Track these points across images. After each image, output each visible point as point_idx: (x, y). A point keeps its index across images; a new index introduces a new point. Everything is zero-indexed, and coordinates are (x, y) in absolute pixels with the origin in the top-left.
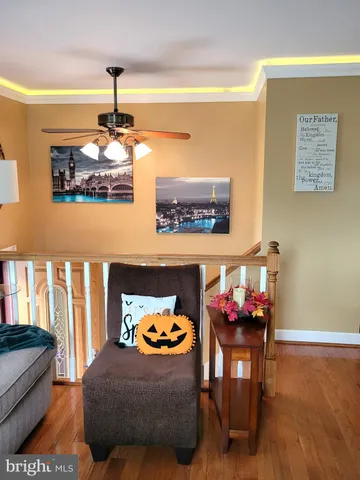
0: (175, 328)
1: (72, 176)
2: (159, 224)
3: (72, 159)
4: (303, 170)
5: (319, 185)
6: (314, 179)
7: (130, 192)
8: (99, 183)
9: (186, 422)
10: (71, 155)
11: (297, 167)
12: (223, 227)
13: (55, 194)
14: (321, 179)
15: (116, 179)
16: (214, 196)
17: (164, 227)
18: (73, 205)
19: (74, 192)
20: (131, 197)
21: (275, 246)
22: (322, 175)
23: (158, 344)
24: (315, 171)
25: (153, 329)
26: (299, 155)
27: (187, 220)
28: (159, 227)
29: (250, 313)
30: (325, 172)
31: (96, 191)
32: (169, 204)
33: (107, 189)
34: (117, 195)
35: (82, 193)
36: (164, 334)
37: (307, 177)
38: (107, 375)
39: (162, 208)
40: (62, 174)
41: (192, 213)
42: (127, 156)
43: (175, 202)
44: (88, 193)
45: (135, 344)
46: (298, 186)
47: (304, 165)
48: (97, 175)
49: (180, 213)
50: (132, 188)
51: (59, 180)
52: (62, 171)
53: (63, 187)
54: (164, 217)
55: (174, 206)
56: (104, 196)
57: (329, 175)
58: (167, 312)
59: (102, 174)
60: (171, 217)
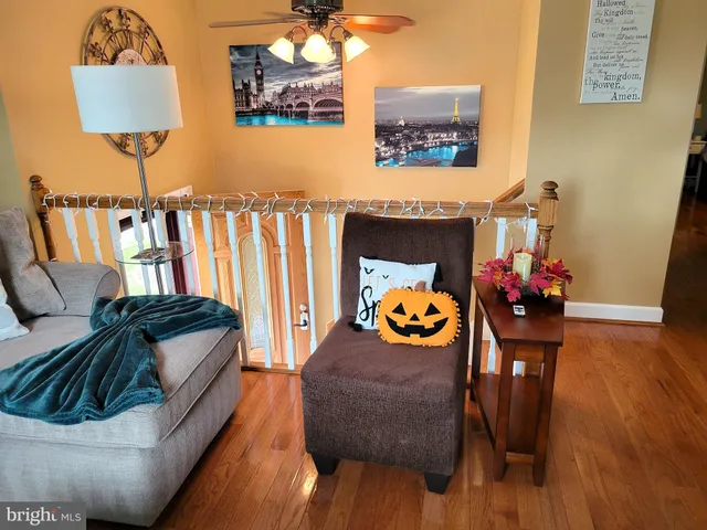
0: (432, 310)
1: (260, 89)
2: (379, 154)
3: (258, 63)
4: (595, 70)
5: (619, 92)
6: (612, 83)
7: (339, 109)
8: (297, 97)
9: (441, 441)
10: (258, 57)
11: (587, 64)
12: (468, 158)
13: (239, 114)
14: (623, 82)
15: (320, 91)
16: (456, 113)
17: (385, 159)
18: (262, 129)
19: (264, 111)
20: (340, 116)
21: (551, 189)
22: (626, 77)
23: (407, 331)
24: (615, 71)
25: (400, 310)
26: (590, 45)
27: (417, 148)
28: (379, 159)
29: (541, 290)
30: (630, 72)
31: (292, 110)
32: (393, 127)
33: (308, 106)
34: (321, 114)
35: (274, 113)
36: (415, 318)
37: (602, 81)
38: (333, 370)
39: (384, 131)
40: (247, 86)
41: (425, 138)
42: (334, 57)
43: (402, 123)
44: (282, 113)
45: (375, 327)
46: (587, 95)
47: (598, 62)
48: (293, 86)
49: (408, 138)
50: (342, 105)
51: (242, 95)
52: (246, 81)
53: (248, 104)
54: (386, 145)
55: (400, 129)
56: (303, 116)
57: (636, 76)
58: (422, 286)
59: (301, 85)
60: (396, 145)
